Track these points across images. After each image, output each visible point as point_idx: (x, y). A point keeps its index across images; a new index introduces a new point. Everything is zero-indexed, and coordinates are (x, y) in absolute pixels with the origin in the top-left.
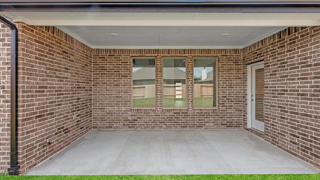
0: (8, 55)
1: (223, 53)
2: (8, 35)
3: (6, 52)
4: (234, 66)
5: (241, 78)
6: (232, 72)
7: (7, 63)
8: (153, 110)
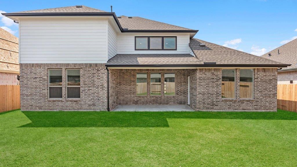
0: (106, 78)
1: (178, 71)
2: (106, 72)
3: (105, 77)
4: (183, 77)
5: (186, 82)
6: (182, 79)
7: (106, 80)
8: (146, 97)
